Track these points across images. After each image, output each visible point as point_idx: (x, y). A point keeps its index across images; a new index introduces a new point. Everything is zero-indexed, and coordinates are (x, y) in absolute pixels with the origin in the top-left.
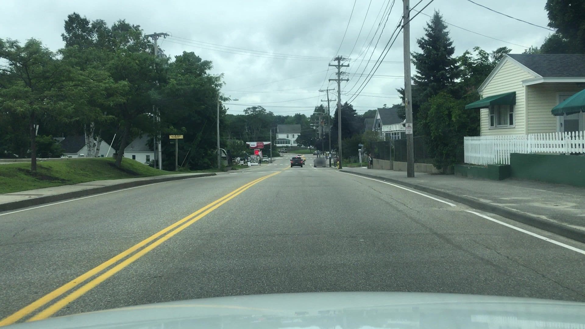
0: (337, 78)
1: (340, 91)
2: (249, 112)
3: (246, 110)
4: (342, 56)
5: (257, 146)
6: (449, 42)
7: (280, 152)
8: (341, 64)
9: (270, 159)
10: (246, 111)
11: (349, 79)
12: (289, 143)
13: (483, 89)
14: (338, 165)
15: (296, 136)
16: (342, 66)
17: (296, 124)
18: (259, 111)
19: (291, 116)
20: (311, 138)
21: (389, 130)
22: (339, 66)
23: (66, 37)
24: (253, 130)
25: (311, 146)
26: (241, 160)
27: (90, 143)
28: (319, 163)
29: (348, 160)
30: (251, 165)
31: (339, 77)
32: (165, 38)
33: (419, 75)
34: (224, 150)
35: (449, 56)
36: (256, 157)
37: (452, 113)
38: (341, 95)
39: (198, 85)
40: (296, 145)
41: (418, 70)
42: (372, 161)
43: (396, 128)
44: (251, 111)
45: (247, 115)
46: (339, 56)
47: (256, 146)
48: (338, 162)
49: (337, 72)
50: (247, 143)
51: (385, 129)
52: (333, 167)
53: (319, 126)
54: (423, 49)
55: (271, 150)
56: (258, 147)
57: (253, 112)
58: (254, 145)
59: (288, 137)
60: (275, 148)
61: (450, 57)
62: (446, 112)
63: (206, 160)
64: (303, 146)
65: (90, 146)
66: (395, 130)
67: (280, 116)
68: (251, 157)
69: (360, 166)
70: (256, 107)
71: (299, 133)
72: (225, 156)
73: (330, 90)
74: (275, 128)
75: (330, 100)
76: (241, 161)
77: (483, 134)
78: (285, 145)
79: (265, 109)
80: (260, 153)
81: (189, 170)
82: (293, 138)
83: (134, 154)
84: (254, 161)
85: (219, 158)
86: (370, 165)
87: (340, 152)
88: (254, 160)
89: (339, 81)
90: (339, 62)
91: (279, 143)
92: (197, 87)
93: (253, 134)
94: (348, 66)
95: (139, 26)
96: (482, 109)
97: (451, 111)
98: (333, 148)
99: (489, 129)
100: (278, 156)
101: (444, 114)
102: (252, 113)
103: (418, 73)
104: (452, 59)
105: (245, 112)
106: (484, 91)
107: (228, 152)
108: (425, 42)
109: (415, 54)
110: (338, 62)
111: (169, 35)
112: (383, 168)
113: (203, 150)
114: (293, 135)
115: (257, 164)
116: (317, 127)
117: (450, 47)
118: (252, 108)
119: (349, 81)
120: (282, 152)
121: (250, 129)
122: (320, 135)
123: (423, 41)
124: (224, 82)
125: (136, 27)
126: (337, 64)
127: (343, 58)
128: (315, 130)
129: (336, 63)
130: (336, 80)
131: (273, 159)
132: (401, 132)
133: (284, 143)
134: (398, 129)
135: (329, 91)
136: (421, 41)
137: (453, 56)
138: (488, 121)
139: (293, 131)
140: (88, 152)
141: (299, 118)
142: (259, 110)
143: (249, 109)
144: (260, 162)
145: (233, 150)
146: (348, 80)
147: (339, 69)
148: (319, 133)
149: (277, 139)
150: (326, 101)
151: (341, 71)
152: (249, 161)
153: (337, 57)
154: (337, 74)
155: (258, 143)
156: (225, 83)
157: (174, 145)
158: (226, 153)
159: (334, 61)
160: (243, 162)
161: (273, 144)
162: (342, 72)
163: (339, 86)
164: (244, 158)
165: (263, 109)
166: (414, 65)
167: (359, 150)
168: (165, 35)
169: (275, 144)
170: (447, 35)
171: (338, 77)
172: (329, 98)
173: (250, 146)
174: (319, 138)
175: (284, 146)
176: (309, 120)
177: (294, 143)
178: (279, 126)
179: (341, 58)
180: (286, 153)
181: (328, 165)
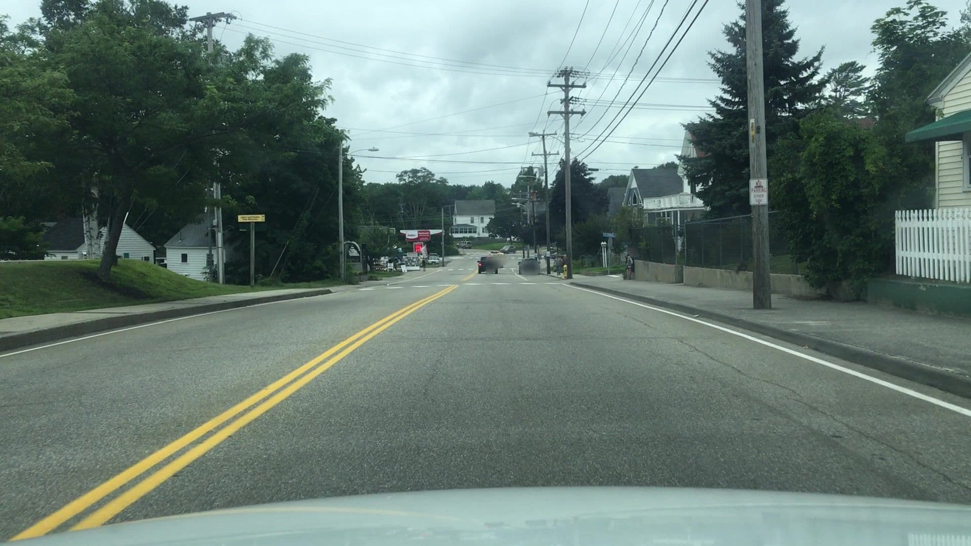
0: (563, 109)
1: (569, 134)
2: (405, 178)
3: (400, 174)
4: (572, 68)
5: (419, 237)
6: (788, 30)
7: (459, 247)
8: (570, 83)
9: (441, 259)
10: (400, 176)
11: (585, 110)
12: (475, 232)
13: (944, 93)
14: (566, 273)
15: (487, 220)
16: (573, 86)
17: (487, 199)
18: (424, 176)
19: (478, 187)
20: (511, 223)
21: (656, 207)
22: (567, 87)
23: (45, 28)
24: (413, 209)
25: (512, 237)
26: (390, 261)
27: (91, 231)
28: (529, 267)
29: (580, 261)
30: (408, 271)
31: (567, 106)
32: (227, 23)
33: (727, 96)
34: (356, 244)
35: (787, 59)
36: (416, 256)
37: (863, 154)
38: (571, 141)
39: (273, 103)
40: (486, 235)
41: (726, 87)
42: (633, 265)
43: (671, 202)
44: (410, 177)
45: (402, 183)
46: (566, 68)
47: (417, 236)
48: (565, 266)
49: (563, 97)
50: (401, 231)
51: (650, 204)
52: (555, 274)
53: (526, 201)
54: (735, 45)
55: (443, 243)
56: (422, 239)
57: (412, 177)
58: (414, 235)
59: (472, 222)
60: (449, 240)
61: (788, 61)
62: (850, 152)
63: (319, 263)
64: (498, 237)
65: (91, 236)
66: (669, 207)
67: (459, 187)
68: (408, 256)
69: (605, 273)
70: (418, 169)
71: (490, 214)
72: (358, 255)
73: (548, 135)
74: (449, 206)
75: (548, 153)
76: (389, 264)
77: (941, 204)
78: (468, 235)
79: (433, 172)
80: (423, 249)
81: (281, 283)
82: (481, 224)
83: (185, 252)
84: (413, 264)
85: (342, 259)
86: (629, 273)
87: (569, 248)
88: (413, 262)
89: (567, 114)
90: (567, 80)
91: (457, 232)
92: (271, 106)
93: (413, 217)
94: (584, 86)
95: (186, 8)
96: (942, 143)
97: (863, 150)
98: (552, 240)
99: (964, 192)
100: (456, 253)
101: (844, 156)
102: (410, 179)
103: (725, 93)
104: (793, 63)
105: (398, 178)
106: (946, 99)
107: (363, 247)
108: (739, 30)
109: (719, 56)
110: (565, 80)
111: (235, 18)
112: (659, 279)
113: (312, 244)
114: (482, 219)
115: (418, 268)
116: (523, 203)
117: (790, 41)
118: (410, 171)
119: (585, 115)
120: (463, 248)
121: (407, 207)
122: (528, 218)
123: (737, 29)
124: (329, 97)
125: (180, 9)
126: (563, 83)
127: (575, 72)
128: (518, 210)
129: (561, 81)
130: (561, 113)
131: (446, 259)
132: (680, 211)
133: (466, 232)
134: (674, 205)
135: (545, 136)
136: (732, 28)
137: (796, 58)
138: (960, 171)
139: (482, 212)
140: (88, 249)
141: (492, 189)
142: (422, 174)
143: (406, 172)
144: (424, 264)
145: (373, 243)
146: (583, 113)
147: (567, 92)
148: (526, 216)
149: (454, 224)
150: (541, 155)
151: (570, 96)
152: (403, 264)
153: (563, 69)
154: (562, 101)
155: (421, 232)
156: (332, 99)
157: (248, 234)
158: (359, 250)
159: (558, 77)
160: (392, 264)
161: (447, 234)
162: (572, 97)
163: (567, 123)
164: (395, 258)
165: (430, 173)
166: (719, 76)
167: (602, 243)
168: (229, 17)
169: (450, 234)
170: (785, 16)
171: (565, 107)
172: (546, 149)
173: (407, 237)
174: (527, 223)
175: (467, 238)
176: (509, 193)
177: (483, 232)
178: (457, 204)
179: (571, 71)
180: (470, 248)
181: (543, 270)
